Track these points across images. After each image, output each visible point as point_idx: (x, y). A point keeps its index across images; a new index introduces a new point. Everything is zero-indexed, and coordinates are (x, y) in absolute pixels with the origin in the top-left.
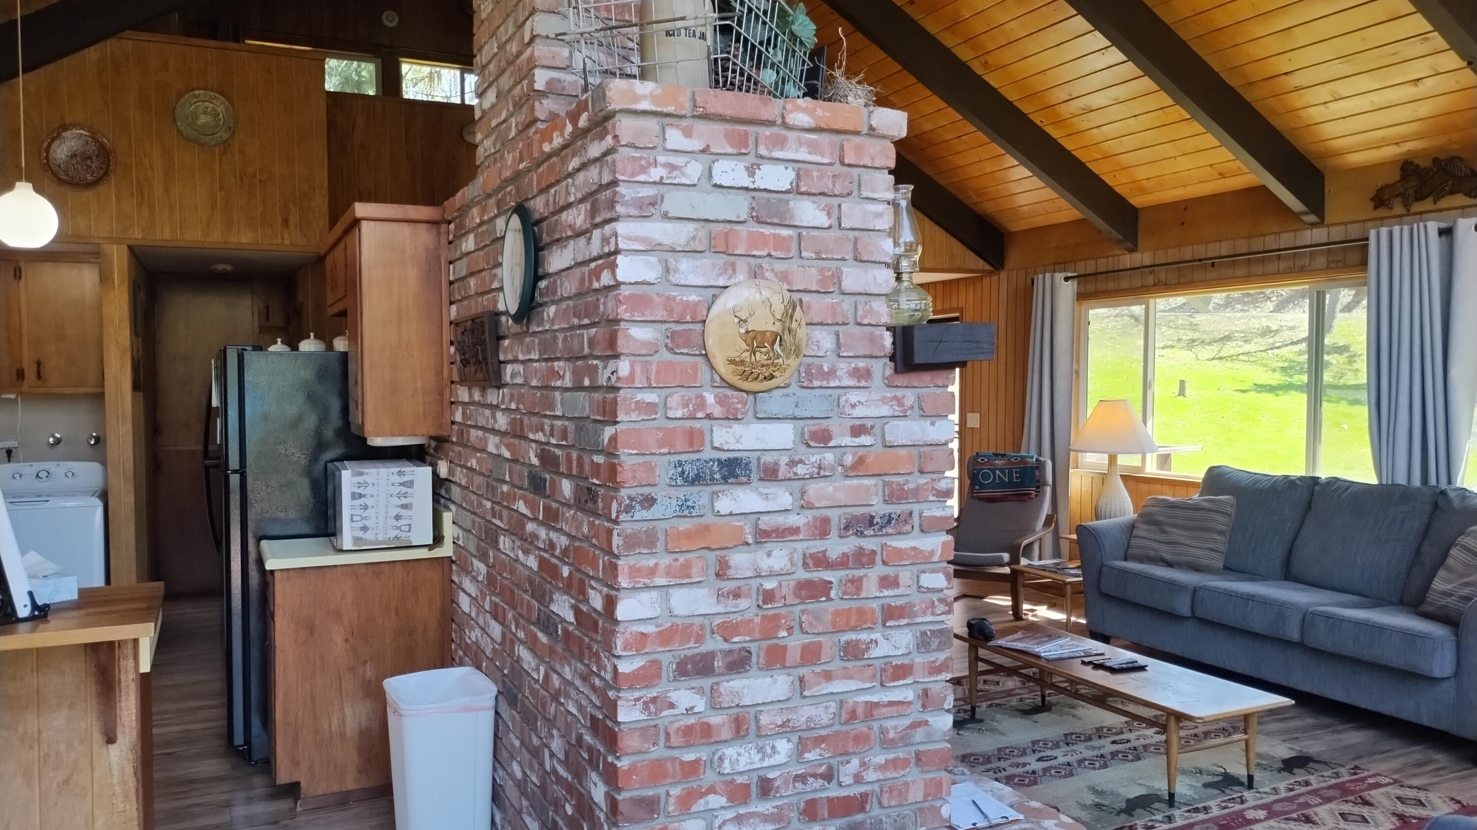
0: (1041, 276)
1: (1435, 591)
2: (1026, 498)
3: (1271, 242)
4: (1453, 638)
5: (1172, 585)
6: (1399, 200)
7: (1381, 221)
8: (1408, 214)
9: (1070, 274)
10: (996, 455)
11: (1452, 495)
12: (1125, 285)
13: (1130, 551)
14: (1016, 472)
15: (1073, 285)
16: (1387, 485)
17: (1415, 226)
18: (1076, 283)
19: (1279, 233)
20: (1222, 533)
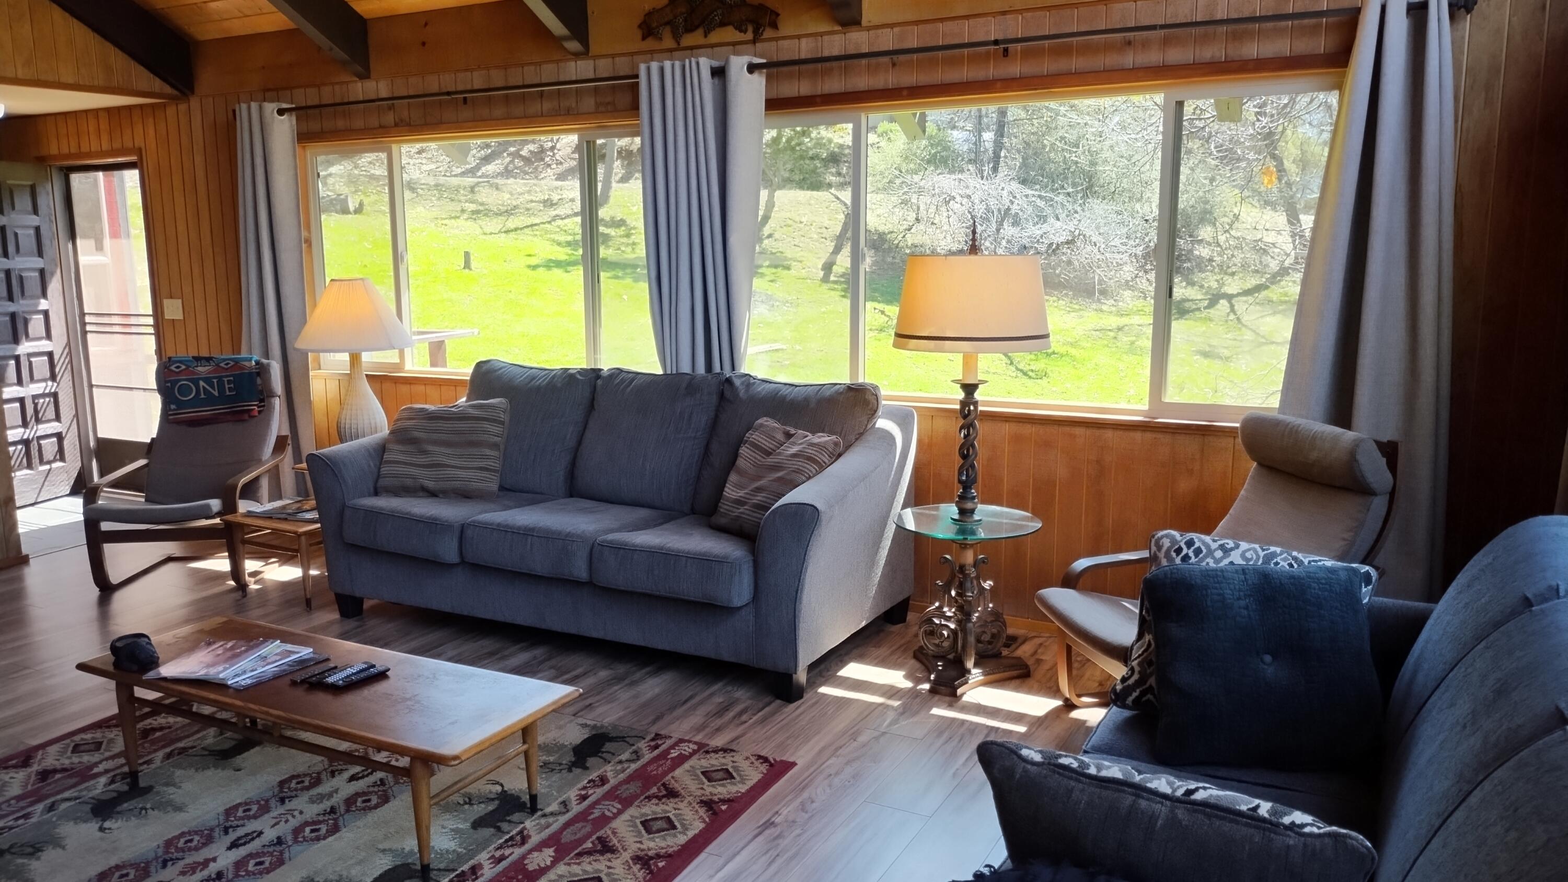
0: (244, 106)
1: (728, 499)
2: (246, 416)
3: (530, 75)
4: (750, 558)
5: (433, 525)
6: (668, 28)
7: (651, 54)
8: (679, 48)
9: (285, 106)
10: (197, 359)
11: (737, 382)
12: (359, 123)
13: (382, 482)
14: (229, 382)
15: (290, 121)
16: (671, 374)
17: (687, 61)
18: (294, 118)
19: (540, 64)
20: (495, 446)
